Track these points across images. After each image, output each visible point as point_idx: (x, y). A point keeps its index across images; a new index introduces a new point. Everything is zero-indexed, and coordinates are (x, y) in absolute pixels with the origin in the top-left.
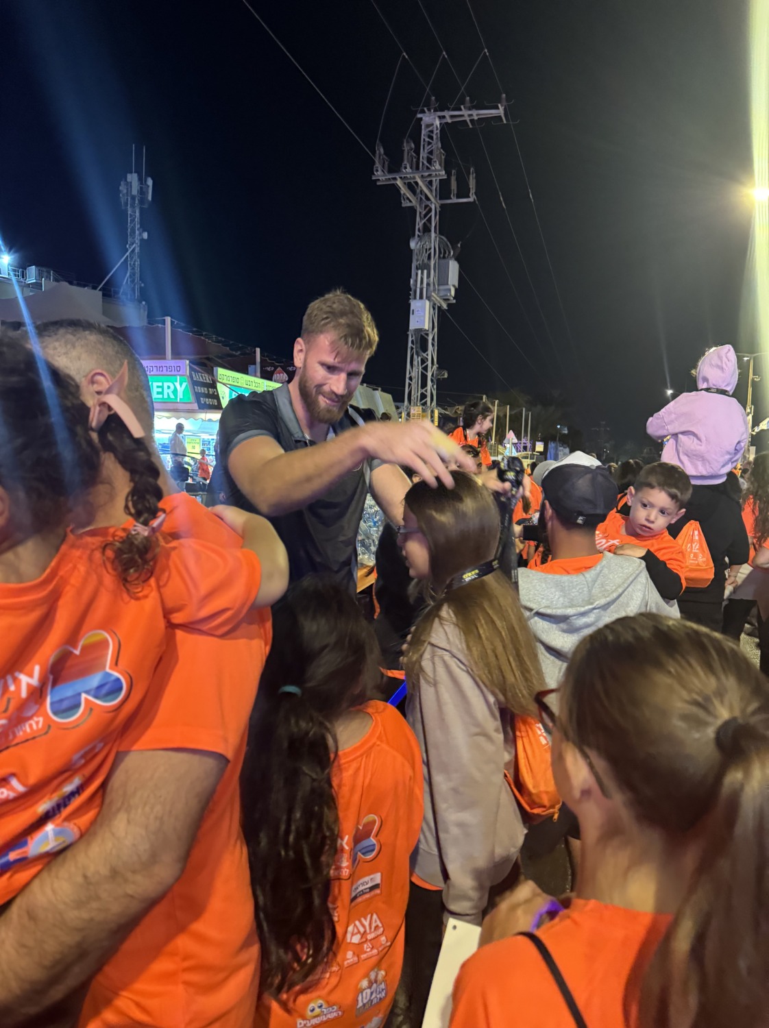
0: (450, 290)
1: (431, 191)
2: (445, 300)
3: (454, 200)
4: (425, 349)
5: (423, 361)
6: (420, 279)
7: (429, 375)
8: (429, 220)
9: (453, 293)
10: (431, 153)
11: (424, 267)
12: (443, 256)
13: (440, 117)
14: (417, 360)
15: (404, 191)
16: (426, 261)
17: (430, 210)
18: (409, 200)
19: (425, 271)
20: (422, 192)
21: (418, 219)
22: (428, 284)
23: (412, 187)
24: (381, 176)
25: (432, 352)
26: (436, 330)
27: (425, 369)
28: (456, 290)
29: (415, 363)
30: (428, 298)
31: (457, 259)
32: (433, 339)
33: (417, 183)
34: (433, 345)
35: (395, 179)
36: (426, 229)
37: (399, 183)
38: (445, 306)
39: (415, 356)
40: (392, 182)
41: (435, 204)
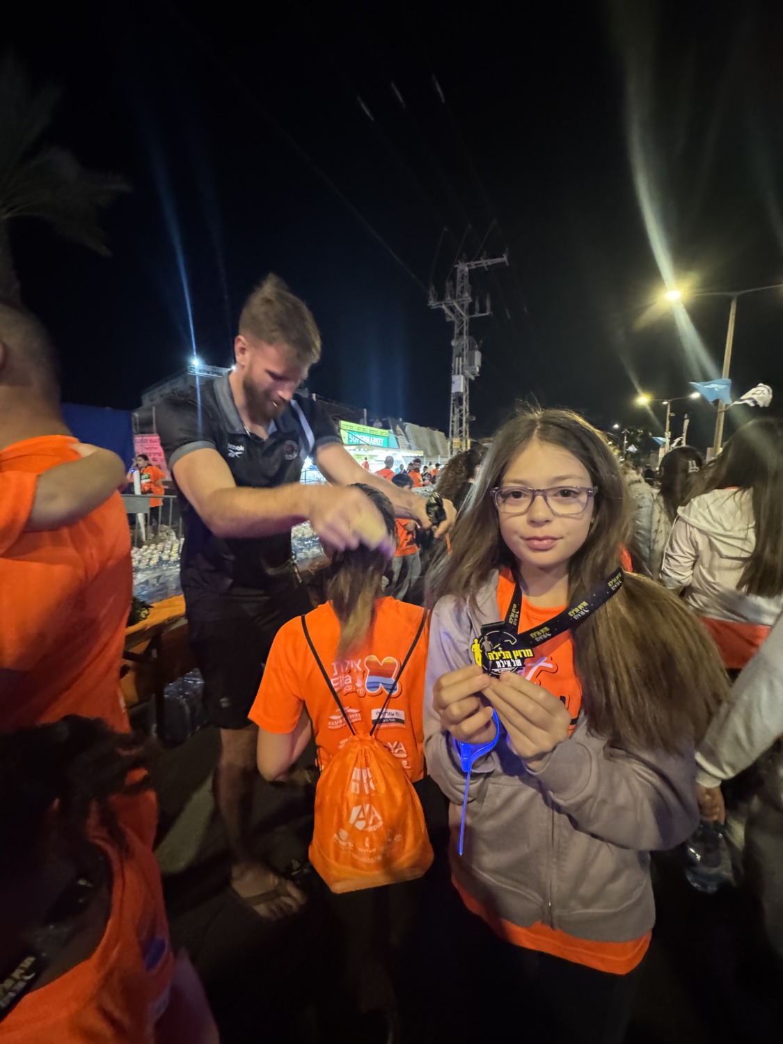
0: (475, 369)
1: (463, 310)
2: (473, 374)
3: (477, 315)
4: (461, 403)
5: (461, 411)
6: (457, 362)
7: (464, 419)
8: (463, 328)
9: (478, 370)
10: (463, 287)
11: (460, 355)
12: (472, 349)
13: (468, 266)
14: (457, 410)
15: (447, 311)
16: (461, 351)
17: (463, 322)
18: (451, 317)
19: (461, 358)
20: (458, 311)
21: (456, 327)
22: (463, 366)
23: (452, 309)
24: (433, 303)
25: (465, 406)
26: (468, 392)
27: (462, 415)
28: (480, 369)
29: (455, 412)
30: (463, 373)
31: (480, 350)
32: (466, 398)
33: (454, 306)
34: (466, 401)
35: (441, 305)
36: (461, 333)
37: (444, 307)
38: (473, 378)
39: (455, 408)
40: (440, 307)
41: (466, 318)
